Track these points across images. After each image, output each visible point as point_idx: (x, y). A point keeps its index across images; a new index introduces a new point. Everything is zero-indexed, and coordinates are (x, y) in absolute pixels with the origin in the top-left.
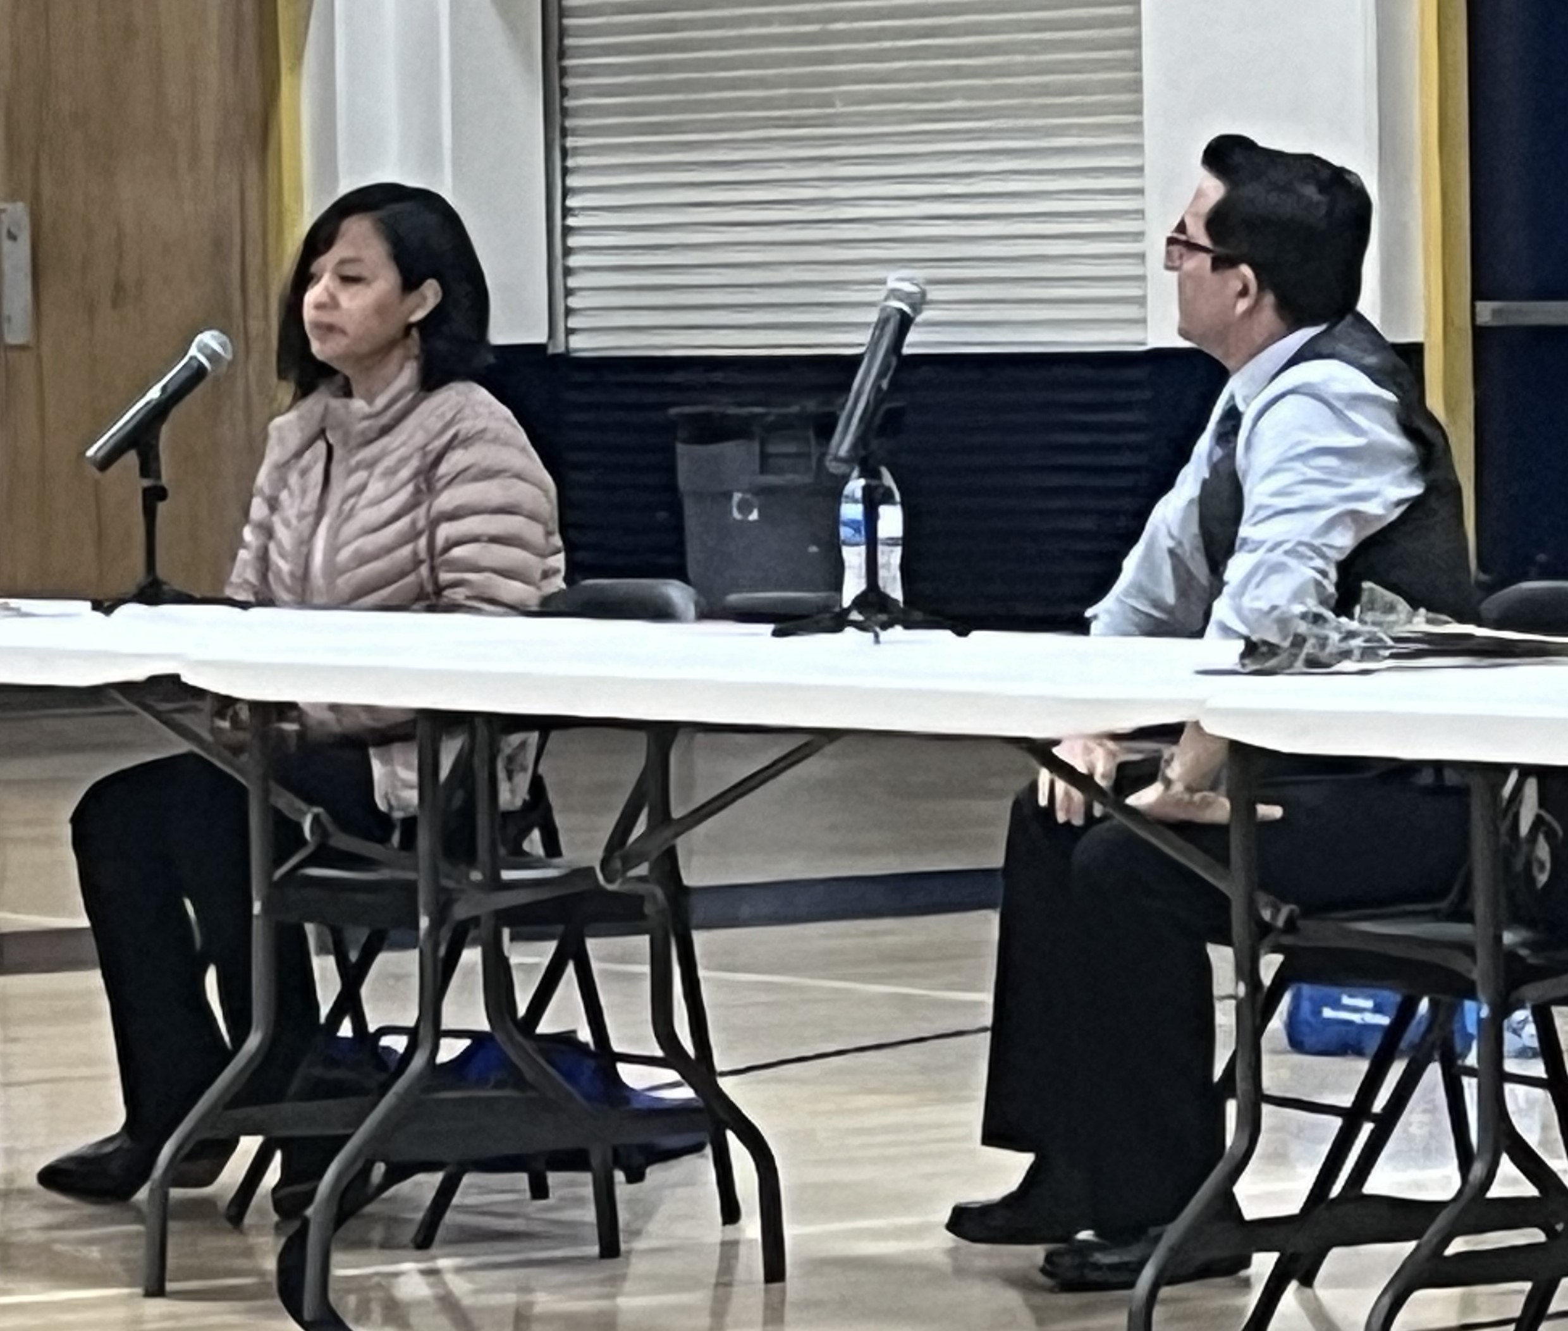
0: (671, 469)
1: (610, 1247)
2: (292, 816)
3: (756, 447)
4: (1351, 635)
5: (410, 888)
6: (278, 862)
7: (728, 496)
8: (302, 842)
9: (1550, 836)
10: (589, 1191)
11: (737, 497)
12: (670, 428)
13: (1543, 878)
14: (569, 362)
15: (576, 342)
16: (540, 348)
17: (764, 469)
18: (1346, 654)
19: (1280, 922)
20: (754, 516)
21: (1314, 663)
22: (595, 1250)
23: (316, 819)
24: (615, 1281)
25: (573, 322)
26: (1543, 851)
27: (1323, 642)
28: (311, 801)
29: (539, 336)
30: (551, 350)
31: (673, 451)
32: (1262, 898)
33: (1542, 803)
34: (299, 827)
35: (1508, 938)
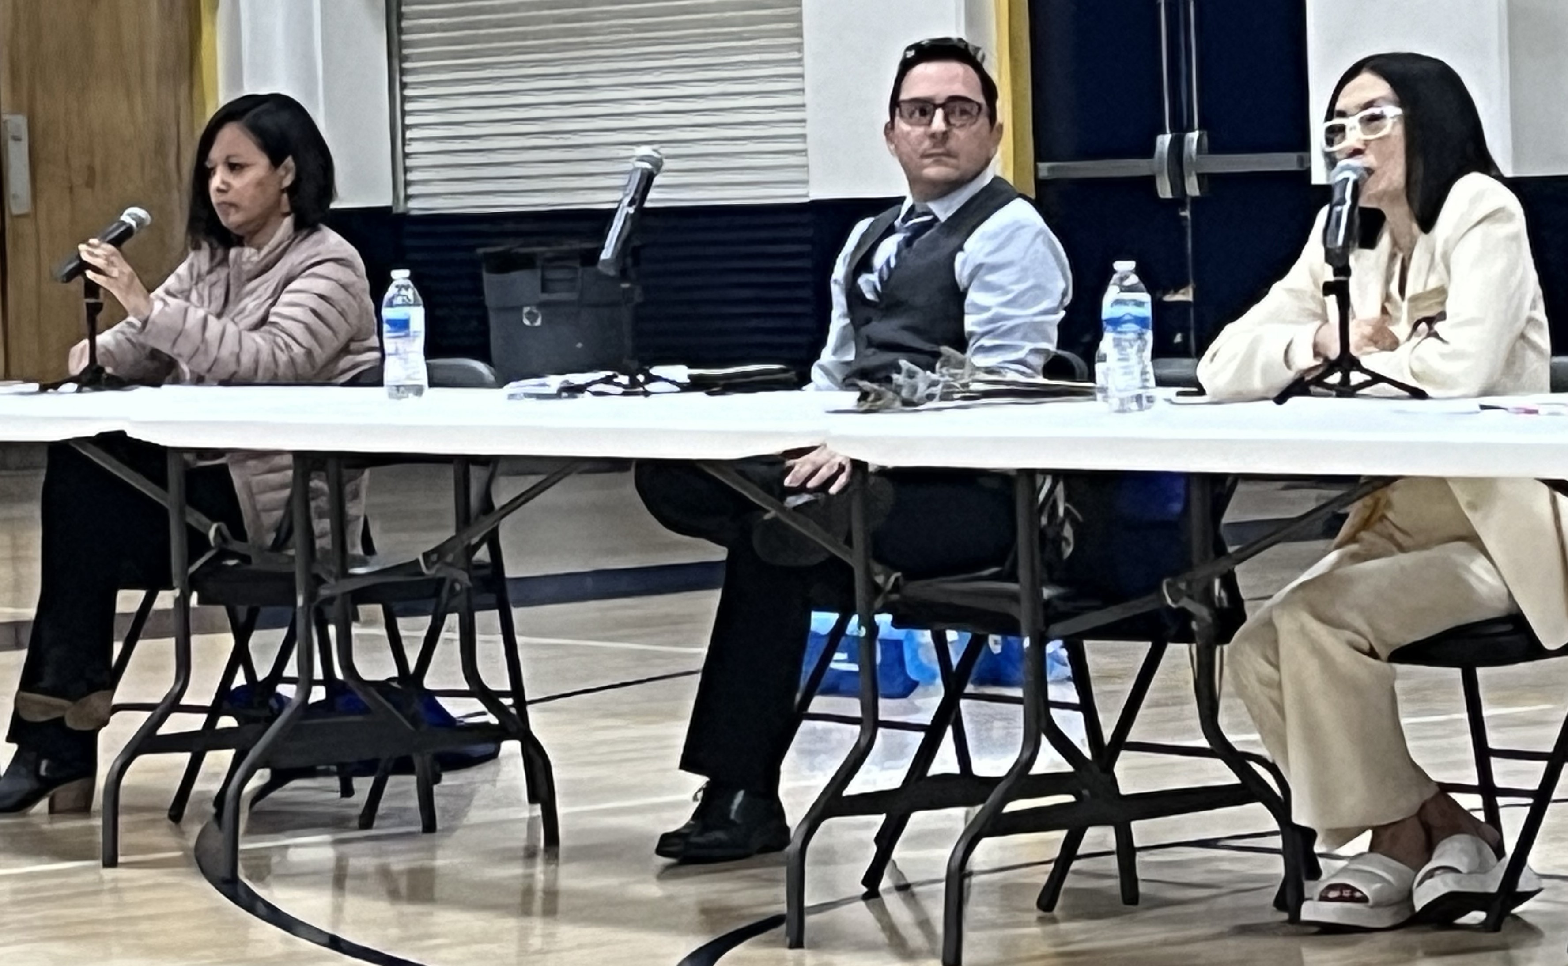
0: (478, 291)
1: (429, 826)
2: (201, 529)
3: (539, 273)
4: (934, 384)
5: (290, 578)
6: (191, 562)
7: (519, 309)
8: (207, 546)
9: (1074, 523)
10: (413, 788)
11: (526, 310)
12: (476, 264)
13: (1068, 551)
14: (406, 218)
15: (412, 204)
16: (386, 210)
17: (544, 289)
18: (930, 397)
19: (889, 586)
20: (538, 323)
21: (907, 403)
22: (420, 828)
23: (218, 530)
24: (431, 850)
25: (411, 190)
26: (1068, 532)
27: (914, 389)
28: (214, 519)
29: (384, 200)
30: (395, 211)
31: (478, 279)
32: (877, 567)
33: (1068, 499)
34: (205, 537)
35: (1047, 593)
